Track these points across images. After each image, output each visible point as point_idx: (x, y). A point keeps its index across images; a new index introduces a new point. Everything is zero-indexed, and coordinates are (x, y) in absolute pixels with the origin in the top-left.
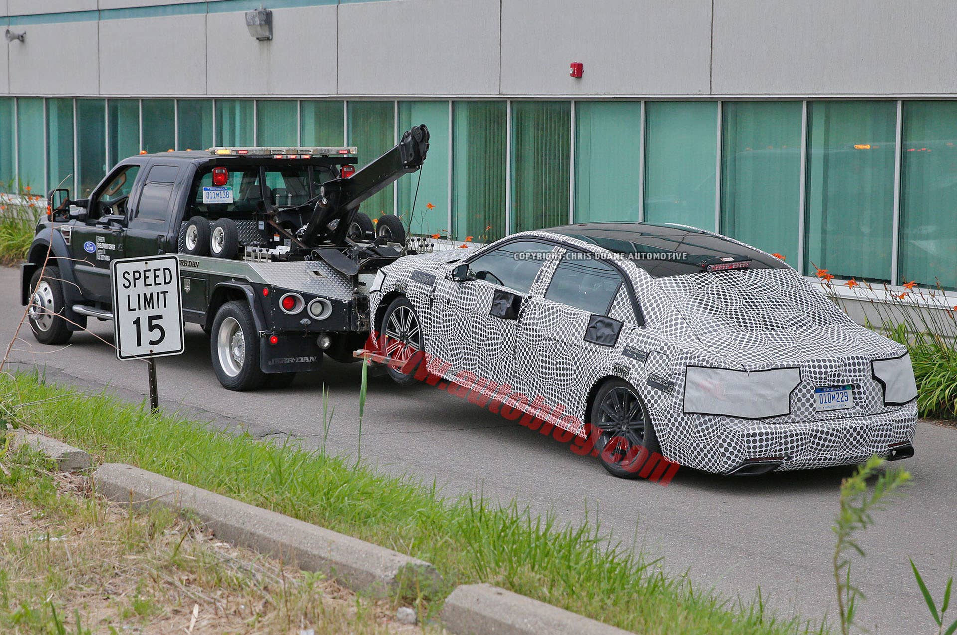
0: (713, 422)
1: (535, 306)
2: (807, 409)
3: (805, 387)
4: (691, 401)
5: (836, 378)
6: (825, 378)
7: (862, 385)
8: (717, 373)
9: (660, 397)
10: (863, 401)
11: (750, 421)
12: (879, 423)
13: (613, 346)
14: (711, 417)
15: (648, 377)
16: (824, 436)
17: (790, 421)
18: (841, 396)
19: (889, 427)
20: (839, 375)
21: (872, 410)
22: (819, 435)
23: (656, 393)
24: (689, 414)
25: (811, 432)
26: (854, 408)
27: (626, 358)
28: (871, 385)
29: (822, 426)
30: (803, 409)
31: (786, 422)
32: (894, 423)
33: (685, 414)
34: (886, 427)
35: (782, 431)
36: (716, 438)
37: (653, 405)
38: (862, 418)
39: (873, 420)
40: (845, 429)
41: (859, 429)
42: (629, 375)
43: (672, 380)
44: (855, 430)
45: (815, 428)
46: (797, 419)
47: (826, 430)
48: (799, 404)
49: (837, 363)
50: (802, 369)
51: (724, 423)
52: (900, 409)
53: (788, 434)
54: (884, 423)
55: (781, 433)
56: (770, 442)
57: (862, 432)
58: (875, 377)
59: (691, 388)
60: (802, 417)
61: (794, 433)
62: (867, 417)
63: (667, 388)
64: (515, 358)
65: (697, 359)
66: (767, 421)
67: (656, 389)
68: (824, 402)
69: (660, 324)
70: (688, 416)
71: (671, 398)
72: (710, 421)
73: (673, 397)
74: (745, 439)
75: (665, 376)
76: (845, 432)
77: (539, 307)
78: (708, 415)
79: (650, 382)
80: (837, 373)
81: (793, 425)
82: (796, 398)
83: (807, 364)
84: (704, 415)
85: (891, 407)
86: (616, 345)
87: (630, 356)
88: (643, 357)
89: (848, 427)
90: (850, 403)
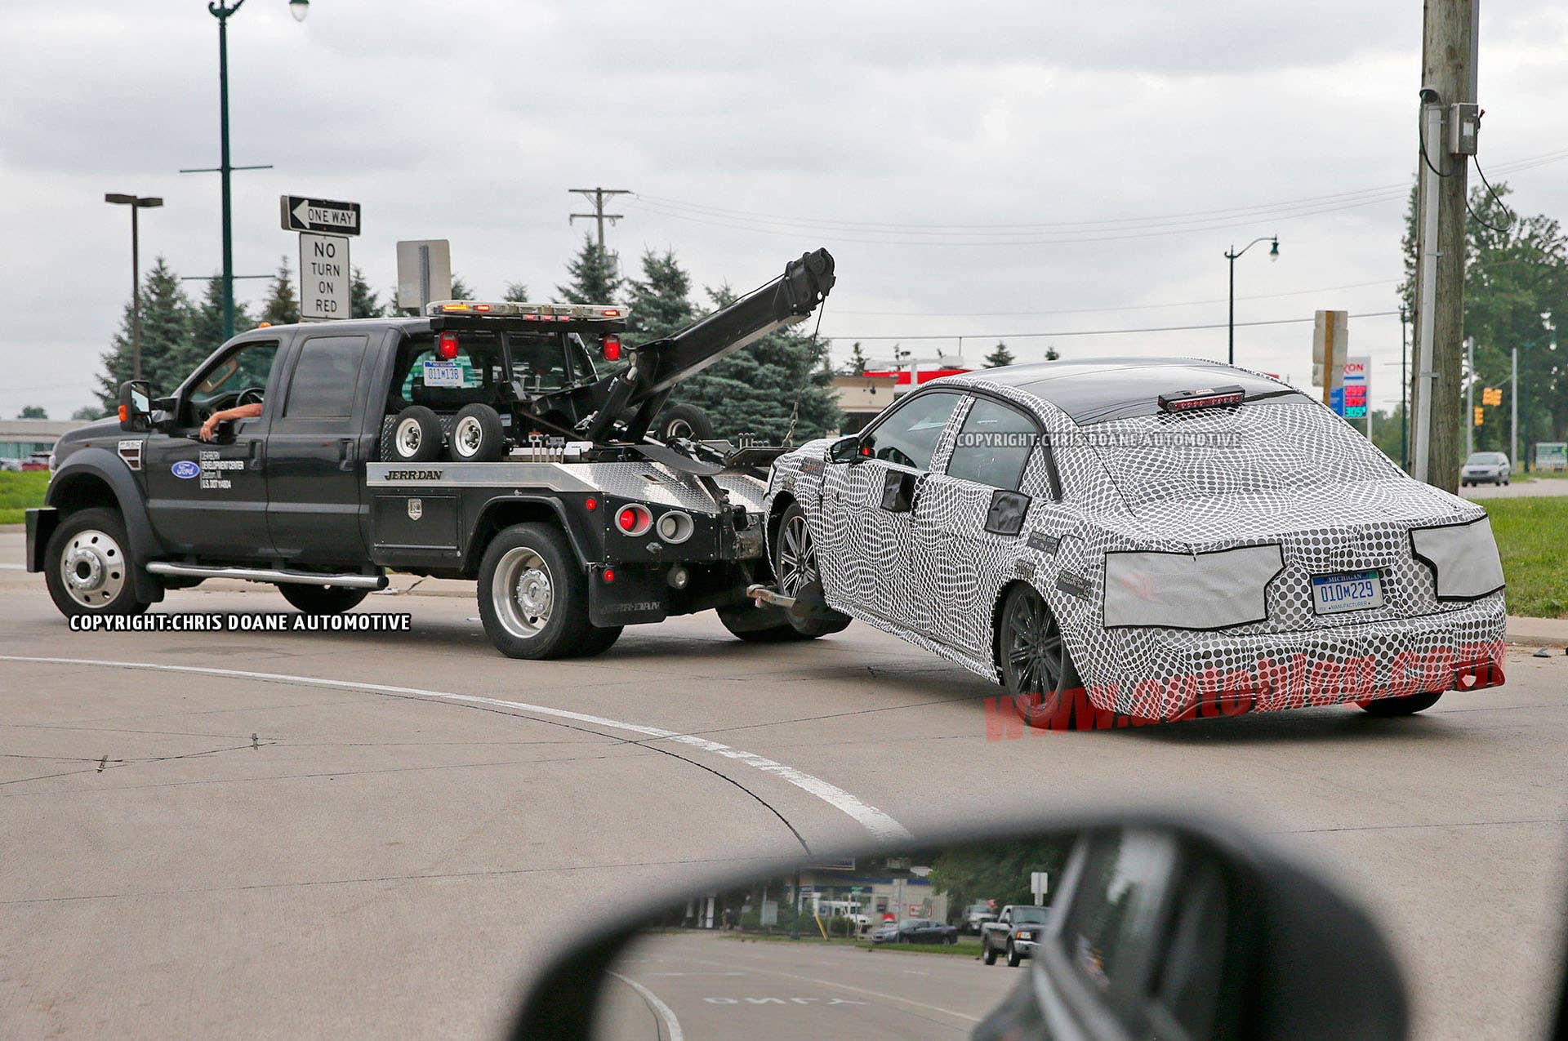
0: (1144, 638)
1: (930, 488)
2: (1297, 610)
3: (1291, 575)
4: (1113, 608)
5: (1346, 559)
6: (1326, 559)
7: (1393, 568)
8: (1146, 560)
9: (1073, 607)
10: (1397, 594)
11: (1201, 634)
12: (1427, 630)
13: (1017, 535)
14: (1141, 630)
15: (1058, 576)
16: (1328, 652)
17: (1268, 630)
18: (1360, 588)
19: (1447, 635)
20: (1350, 554)
21: (1415, 609)
22: (1319, 650)
23: (1069, 601)
24: (1112, 628)
25: (1303, 647)
26: (1384, 606)
27: (1032, 550)
28: (1410, 568)
29: (1324, 637)
30: (1290, 611)
31: (1263, 633)
32: (1456, 628)
33: (1106, 629)
34: (1440, 635)
35: (1254, 646)
36: (1150, 664)
37: (1065, 620)
38: (1397, 622)
39: (1417, 624)
40: (1365, 640)
41: (1389, 639)
42: (1035, 576)
43: (1087, 578)
44: (1383, 640)
45: (1311, 640)
46: (1281, 627)
47: (1330, 642)
48: (1283, 603)
49: (1346, 535)
50: (1284, 546)
51: (1159, 638)
52: (1470, 606)
53: (1265, 651)
54: (1436, 629)
55: (1252, 650)
56: (1234, 666)
57: (1396, 645)
58: (1416, 556)
60: (1289, 623)
61: (1274, 648)
62: (1406, 621)
63: (1082, 591)
64: (912, 571)
65: (1119, 540)
66: (1230, 631)
67: (1068, 595)
68: (1330, 598)
69: (1080, 493)
70: (1110, 631)
71: (1088, 606)
73: (1091, 603)
74: (1193, 662)
75: (1080, 572)
76: (1365, 645)
79: (1061, 585)
80: (1346, 550)
81: (1274, 636)
82: (1278, 594)
83: (1293, 538)
84: (1131, 627)
85: (1450, 604)
86: (1021, 533)
87: (1036, 547)
88: (1051, 545)
89: (1370, 637)
90: (1377, 599)
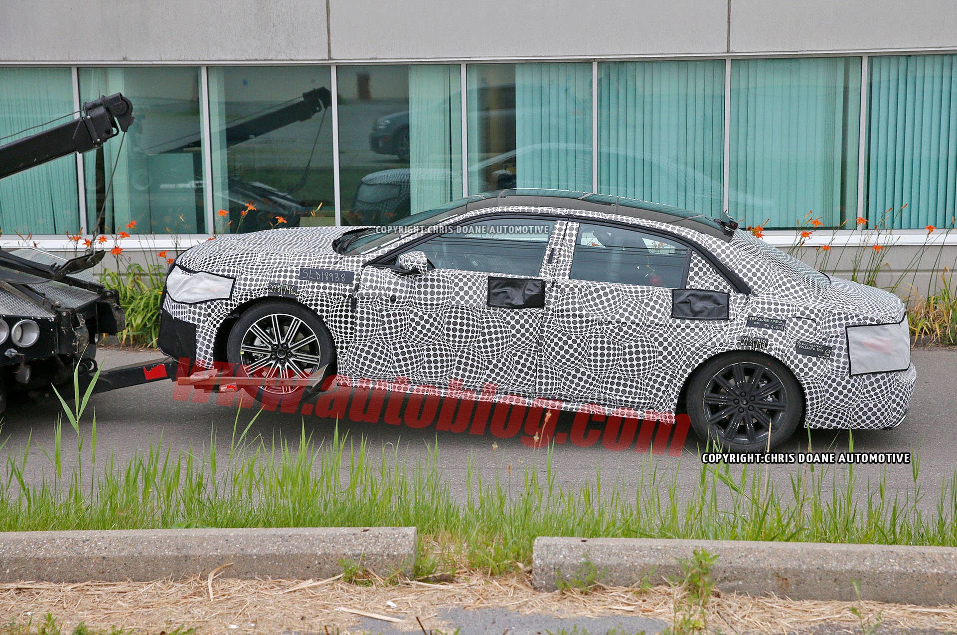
0: (886, 379)
4: (859, 362)
8: (886, 330)
9: (815, 364)
13: (727, 319)
14: (884, 375)
15: (794, 345)
23: (810, 360)
24: (857, 375)
27: (756, 329)
33: (851, 377)
36: (890, 395)
37: (806, 374)
42: (768, 347)
43: (827, 344)
51: (898, 378)
59: (855, 348)
63: (823, 354)
67: (808, 357)
70: (855, 377)
71: (830, 363)
72: (883, 378)
73: (832, 361)
75: (818, 341)
77: (580, 290)
78: (880, 373)
79: (799, 350)
84: (875, 374)
86: (731, 317)
87: (760, 326)
88: (778, 325)
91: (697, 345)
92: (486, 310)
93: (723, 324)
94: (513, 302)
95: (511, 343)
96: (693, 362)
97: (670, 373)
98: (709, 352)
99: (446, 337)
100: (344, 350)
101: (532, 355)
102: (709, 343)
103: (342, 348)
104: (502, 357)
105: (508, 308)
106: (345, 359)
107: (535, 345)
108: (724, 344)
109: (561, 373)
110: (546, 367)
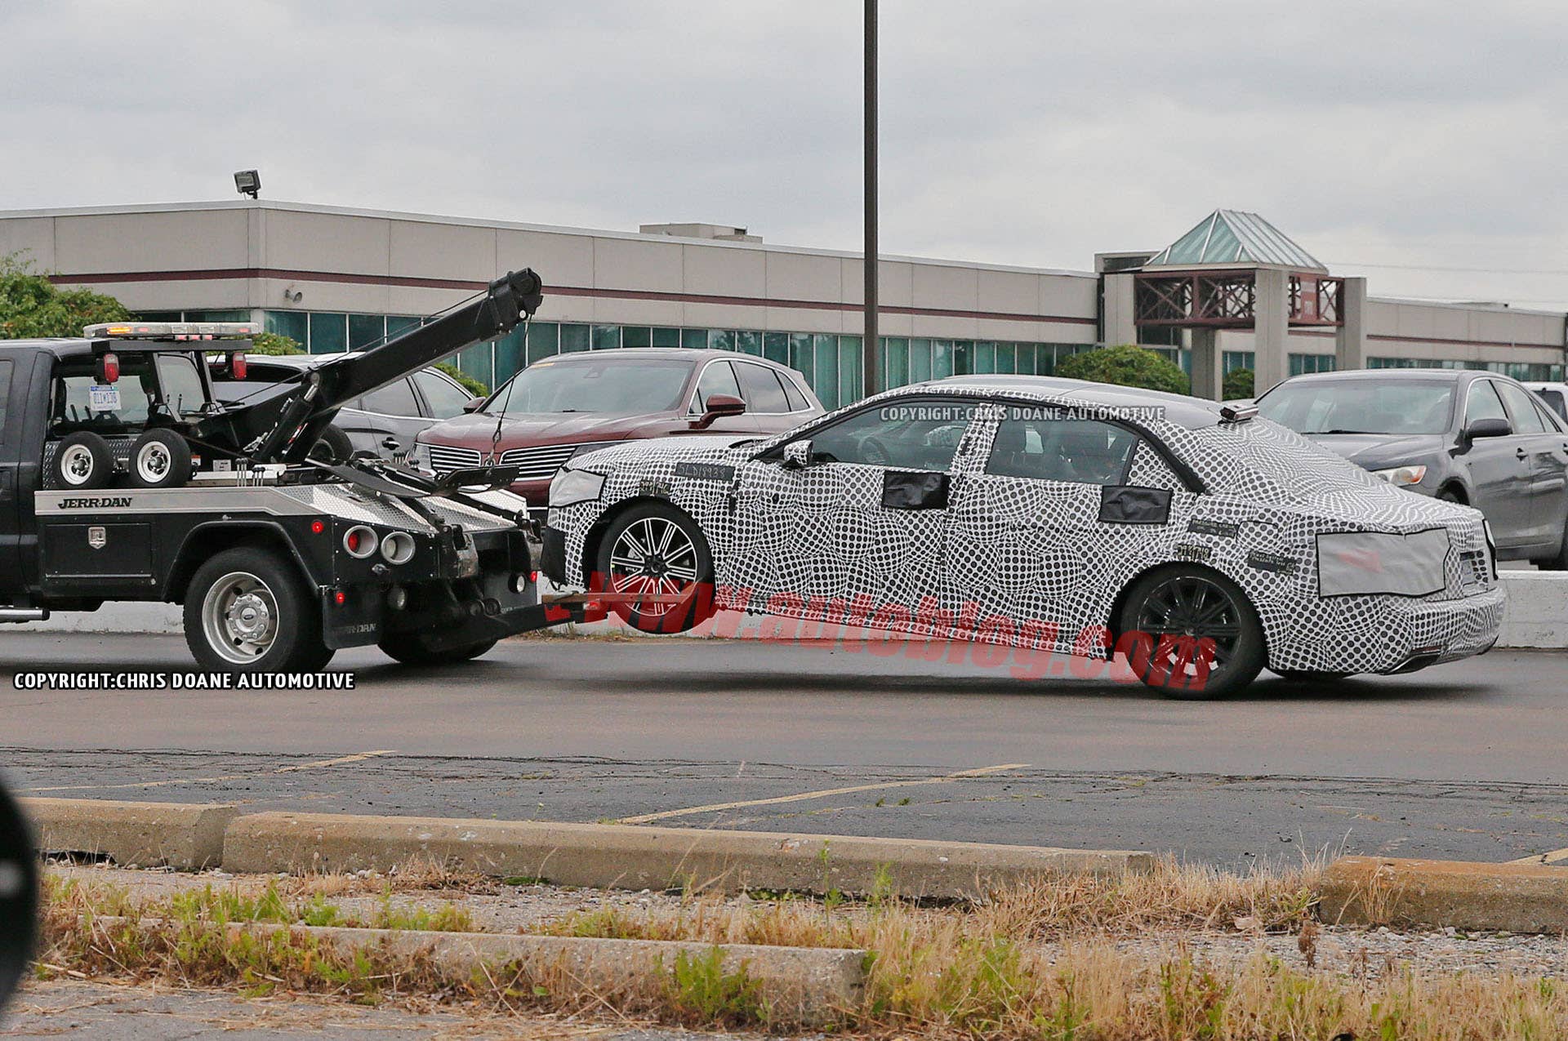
0: (1371, 604)
4: (1331, 580)
9: (1272, 581)
13: (1164, 523)
14: (1368, 598)
15: (1246, 556)
24: (1329, 597)
27: (1198, 536)
33: (1321, 599)
36: (1377, 625)
37: (1261, 593)
42: (1212, 557)
43: (1290, 556)
46: (1450, 595)
51: (1388, 603)
59: (1326, 562)
63: (1283, 568)
65: (1331, 523)
67: (1264, 571)
70: (1326, 600)
71: (1293, 580)
74: (1414, 622)
75: (1278, 552)
77: (991, 487)
79: (1252, 562)
84: (1354, 596)
87: (1202, 532)
88: (1228, 530)
91: (1127, 556)
92: (880, 512)
93: (1160, 529)
94: (910, 502)
95: (910, 553)
96: (1122, 578)
97: (1096, 592)
98: (1140, 565)
99: (834, 546)
100: (722, 563)
101: (933, 569)
102: (1141, 553)
103: (719, 559)
104: (899, 571)
105: (905, 509)
106: (723, 573)
107: (936, 556)
108: (1158, 554)
109: (968, 592)
110: (951, 584)
